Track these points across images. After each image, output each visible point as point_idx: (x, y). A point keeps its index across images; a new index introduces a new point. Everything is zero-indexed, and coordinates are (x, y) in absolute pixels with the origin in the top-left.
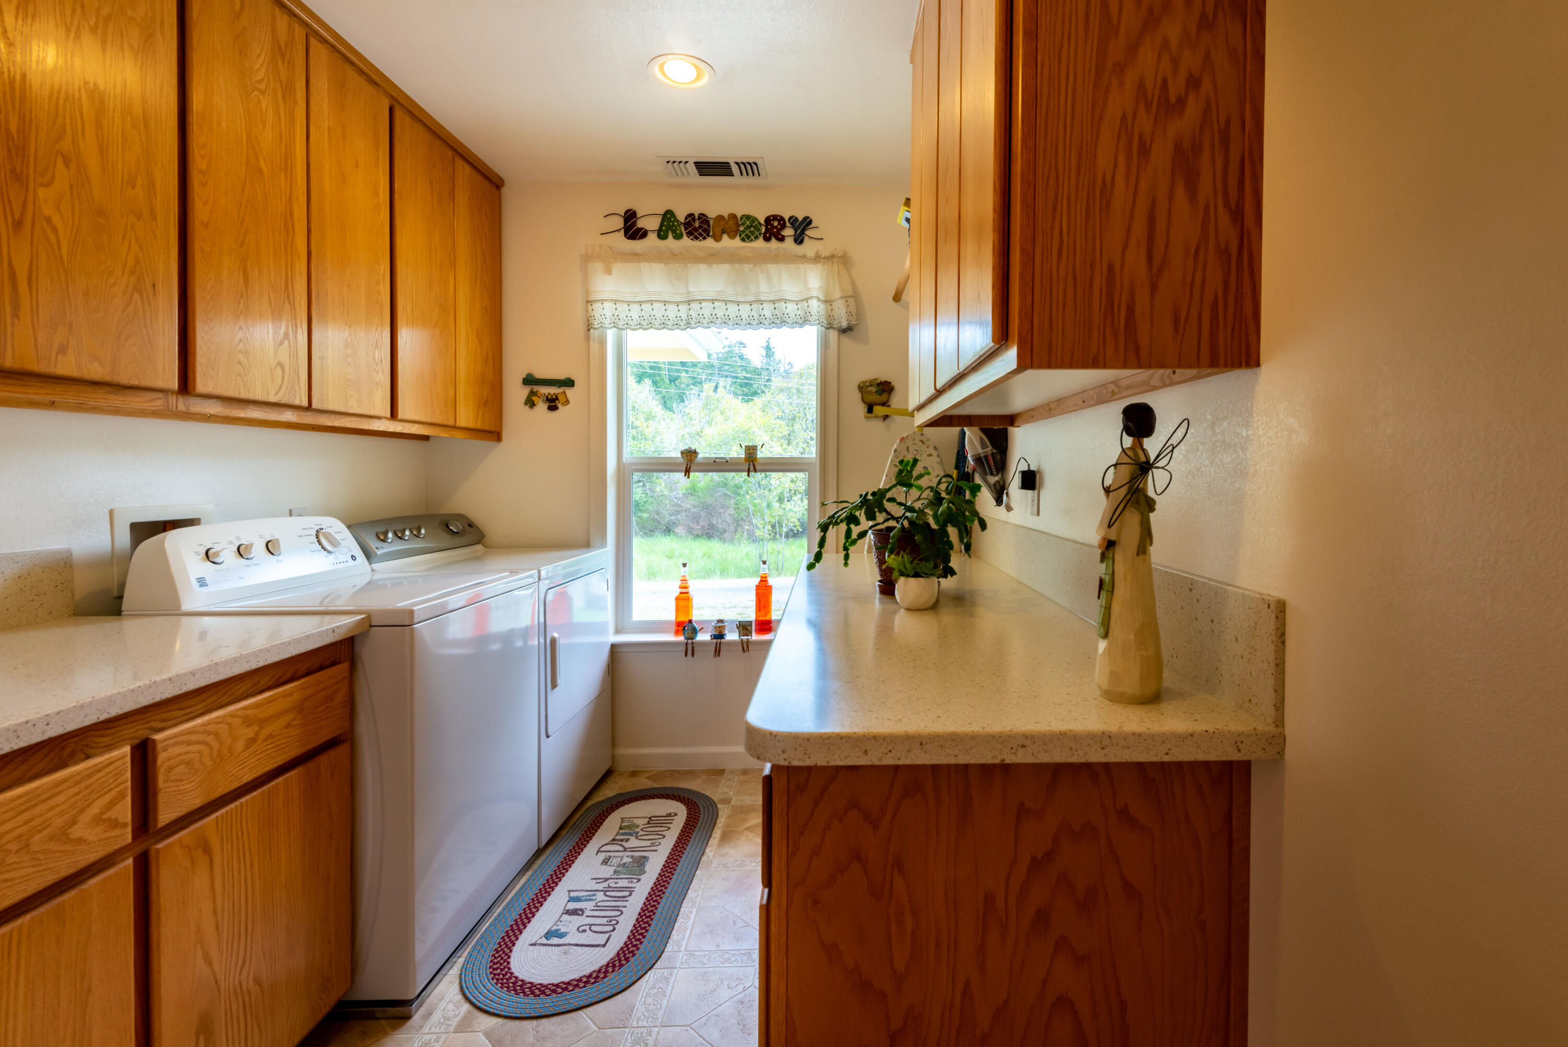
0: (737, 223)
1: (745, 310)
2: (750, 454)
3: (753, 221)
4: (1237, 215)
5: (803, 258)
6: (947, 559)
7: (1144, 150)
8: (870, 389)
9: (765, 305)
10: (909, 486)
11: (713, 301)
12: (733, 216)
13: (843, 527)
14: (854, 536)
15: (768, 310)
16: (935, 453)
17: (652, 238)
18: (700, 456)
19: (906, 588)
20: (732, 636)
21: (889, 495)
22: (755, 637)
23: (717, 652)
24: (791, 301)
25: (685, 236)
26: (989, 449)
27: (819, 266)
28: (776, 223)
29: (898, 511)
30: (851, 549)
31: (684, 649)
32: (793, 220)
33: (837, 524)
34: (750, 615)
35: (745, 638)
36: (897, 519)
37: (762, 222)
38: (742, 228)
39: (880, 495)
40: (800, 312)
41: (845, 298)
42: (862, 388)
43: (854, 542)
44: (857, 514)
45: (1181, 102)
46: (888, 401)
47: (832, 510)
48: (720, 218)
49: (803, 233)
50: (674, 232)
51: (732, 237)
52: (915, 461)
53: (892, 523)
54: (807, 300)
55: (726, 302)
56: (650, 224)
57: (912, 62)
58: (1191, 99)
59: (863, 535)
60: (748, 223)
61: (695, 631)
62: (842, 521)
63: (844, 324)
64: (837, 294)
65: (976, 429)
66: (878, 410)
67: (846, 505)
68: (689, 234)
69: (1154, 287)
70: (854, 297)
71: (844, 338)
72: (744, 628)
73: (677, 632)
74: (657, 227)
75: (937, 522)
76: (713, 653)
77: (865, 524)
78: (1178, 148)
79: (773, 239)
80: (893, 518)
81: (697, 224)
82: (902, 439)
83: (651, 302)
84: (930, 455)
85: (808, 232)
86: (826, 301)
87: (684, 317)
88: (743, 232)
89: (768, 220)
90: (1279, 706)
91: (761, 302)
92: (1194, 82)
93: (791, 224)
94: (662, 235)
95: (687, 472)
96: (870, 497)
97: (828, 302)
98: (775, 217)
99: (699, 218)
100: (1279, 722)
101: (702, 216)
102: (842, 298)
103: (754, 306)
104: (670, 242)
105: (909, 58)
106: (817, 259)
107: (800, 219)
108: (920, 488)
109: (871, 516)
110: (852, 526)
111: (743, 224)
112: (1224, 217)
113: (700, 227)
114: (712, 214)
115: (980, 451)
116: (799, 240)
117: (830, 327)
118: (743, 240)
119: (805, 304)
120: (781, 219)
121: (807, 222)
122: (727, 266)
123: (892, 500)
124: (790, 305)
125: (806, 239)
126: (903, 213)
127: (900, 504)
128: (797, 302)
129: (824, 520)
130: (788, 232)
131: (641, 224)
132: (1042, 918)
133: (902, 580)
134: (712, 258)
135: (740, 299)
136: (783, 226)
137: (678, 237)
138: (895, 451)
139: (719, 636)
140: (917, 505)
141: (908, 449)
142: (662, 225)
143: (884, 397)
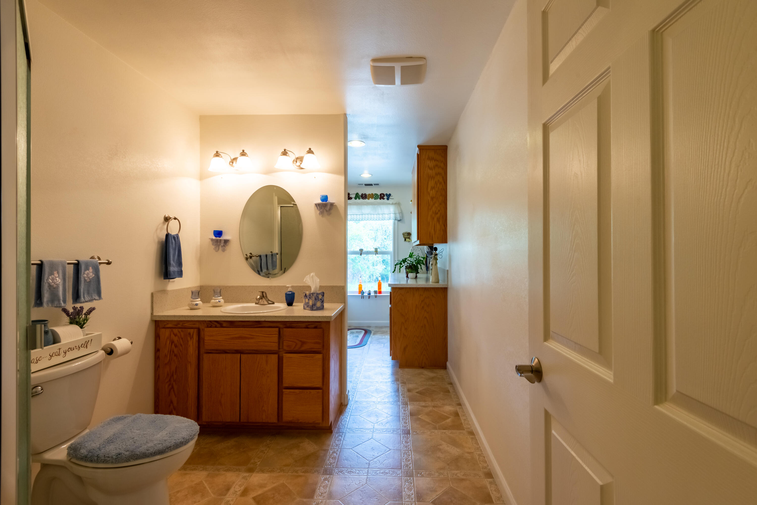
0: (373, 195)
1: (375, 216)
2: (376, 250)
3: (377, 195)
4: (444, 226)
5: (389, 204)
6: (418, 270)
7: (433, 219)
8: (405, 234)
9: (380, 215)
10: (411, 257)
11: (368, 214)
12: (372, 194)
13: (399, 265)
14: (401, 266)
15: (381, 216)
16: (420, 250)
17: (353, 199)
18: (364, 250)
19: (410, 275)
20: (372, 294)
21: (407, 259)
22: (378, 295)
23: (369, 297)
24: (386, 214)
25: (361, 199)
26: (430, 250)
27: (393, 205)
28: (382, 195)
29: (409, 262)
30: (401, 269)
31: (361, 297)
32: (387, 194)
33: (398, 264)
34: (377, 289)
35: (376, 295)
36: (409, 263)
37: (379, 195)
38: (374, 197)
39: (406, 259)
40: (388, 217)
41: (399, 213)
42: (403, 234)
43: (401, 267)
44: (402, 263)
45: (438, 213)
46: (410, 237)
47: (397, 262)
48: (369, 194)
49: (389, 197)
50: (358, 198)
51: (372, 199)
52: (413, 253)
53: (408, 264)
54: (390, 214)
55: (371, 214)
56: (353, 196)
57: (412, 174)
58: (439, 213)
59: (403, 266)
60: (376, 195)
61: (364, 293)
62: (399, 264)
63: (399, 219)
64: (397, 212)
65: (427, 246)
66: (407, 239)
67: (399, 261)
68: (362, 198)
69: (435, 234)
70: (401, 213)
71: (399, 222)
72: (375, 292)
73: (359, 293)
74: (354, 197)
75: (416, 264)
76: (368, 298)
77: (403, 264)
78: (437, 218)
79: (382, 199)
80: (408, 263)
81: (364, 196)
82: (413, 247)
83: (354, 215)
84: (419, 251)
85: (390, 197)
86: (394, 214)
87: (361, 218)
88: (375, 197)
89: (381, 195)
90: (448, 281)
91: (379, 214)
92: (439, 211)
93: (386, 195)
94: (356, 198)
95: (361, 254)
96: (404, 260)
97: (395, 214)
98: (382, 194)
99: (364, 195)
100: (448, 283)
101: (365, 194)
102: (398, 213)
103: (378, 215)
104: (358, 200)
105: (411, 173)
106: (392, 204)
107: (388, 194)
108: (413, 258)
109: (404, 263)
110: (401, 265)
111: (375, 196)
112: (443, 226)
113: (365, 197)
114: (367, 193)
115: (428, 250)
116: (388, 199)
117: (395, 220)
118: (375, 199)
119: (390, 215)
120: (384, 194)
121: (390, 195)
122: (371, 206)
123: (408, 260)
124: (386, 215)
125: (390, 199)
126: (411, 202)
127: (409, 261)
128: (388, 214)
129: (395, 264)
130: (385, 197)
131: (351, 196)
132: (423, 307)
133: (409, 273)
134: (368, 204)
135: (374, 213)
136: (384, 196)
137: (359, 199)
138: (411, 250)
139: (370, 294)
140: (413, 261)
141: (414, 249)
142: (356, 196)
143: (409, 236)
